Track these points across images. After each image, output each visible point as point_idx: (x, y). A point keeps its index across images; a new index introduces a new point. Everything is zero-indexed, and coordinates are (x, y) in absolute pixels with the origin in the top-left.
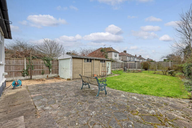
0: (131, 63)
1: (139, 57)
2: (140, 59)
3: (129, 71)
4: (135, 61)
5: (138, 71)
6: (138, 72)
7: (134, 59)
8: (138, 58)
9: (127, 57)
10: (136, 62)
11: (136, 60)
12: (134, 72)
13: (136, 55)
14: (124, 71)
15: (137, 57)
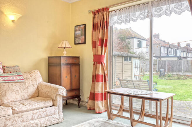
0: (171, 61)
1: (185, 47)
2: (188, 53)
3: (170, 76)
4: (178, 57)
5: (186, 77)
6: (186, 79)
7: (176, 53)
8: (185, 50)
9: (162, 48)
10: (180, 58)
11: (179, 54)
12: (179, 78)
13: (179, 44)
14: (160, 77)
15: (181, 48)
